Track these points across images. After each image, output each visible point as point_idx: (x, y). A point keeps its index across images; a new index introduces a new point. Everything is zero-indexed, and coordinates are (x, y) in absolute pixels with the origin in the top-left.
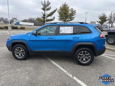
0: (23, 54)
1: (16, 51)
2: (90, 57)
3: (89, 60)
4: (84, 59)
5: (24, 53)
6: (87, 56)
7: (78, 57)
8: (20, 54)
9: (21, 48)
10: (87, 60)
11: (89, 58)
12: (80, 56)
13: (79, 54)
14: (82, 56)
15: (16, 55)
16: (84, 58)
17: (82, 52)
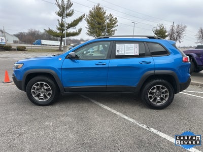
0: (49, 94)
1: (34, 88)
2: (168, 94)
3: (167, 99)
4: (158, 98)
5: (51, 92)
6: (163, 93)
7: (149, 96)
8: (42, 95)
9: (45, 83)
10: (162, 99)
11: (166, 96)
12: (151, 93)
13: (150, 90)
14: (155, 93)
15: (34, 96)
16: (158, 96)
17: (155, 86)
